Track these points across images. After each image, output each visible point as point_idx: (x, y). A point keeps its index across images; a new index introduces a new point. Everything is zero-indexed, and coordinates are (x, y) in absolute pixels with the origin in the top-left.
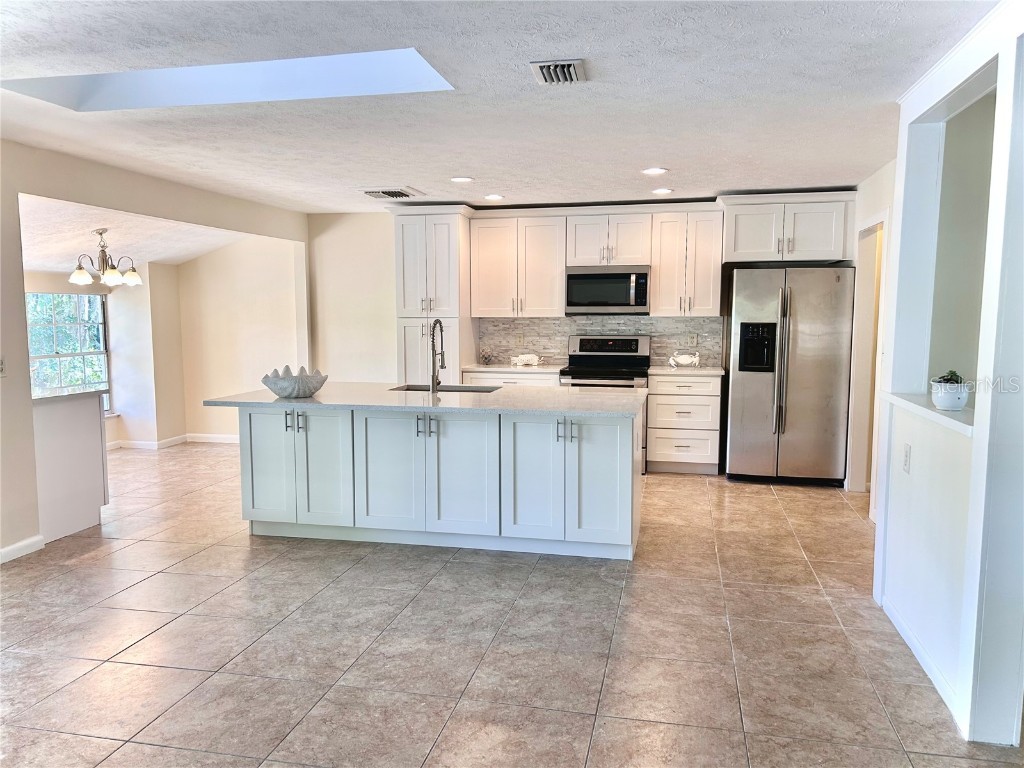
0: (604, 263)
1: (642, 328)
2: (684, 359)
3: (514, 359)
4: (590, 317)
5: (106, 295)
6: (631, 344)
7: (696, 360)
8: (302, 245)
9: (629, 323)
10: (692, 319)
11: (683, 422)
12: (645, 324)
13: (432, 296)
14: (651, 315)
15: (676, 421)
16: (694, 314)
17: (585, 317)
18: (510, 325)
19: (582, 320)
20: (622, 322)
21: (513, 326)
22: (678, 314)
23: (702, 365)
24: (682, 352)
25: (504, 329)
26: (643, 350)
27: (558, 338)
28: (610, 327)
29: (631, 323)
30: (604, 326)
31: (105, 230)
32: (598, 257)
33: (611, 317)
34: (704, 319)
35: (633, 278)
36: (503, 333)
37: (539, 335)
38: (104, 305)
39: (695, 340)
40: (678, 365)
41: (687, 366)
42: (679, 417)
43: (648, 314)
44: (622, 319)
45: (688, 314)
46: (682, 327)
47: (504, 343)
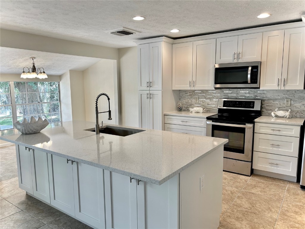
0: (235, 61)
1: (258, 95)
2: (281, 113)
3: (191, 109)
4: (231, 89)
5: (59, 82)
6: (250, 104)
7: (287, 114)
8: (116, 61)
9: (251, 92)
10: (288, 91)
11: (275, 150)
12: (260, 93)
13: (151, 81)
14: (261, 89)
15: (270, 149)
16: (287, 88)
17: (228, 89)
18: (192, 93)
19: (226, 91)
20: (247, 92)
21: (194, 94)
22: (276, 88)
23: (291, 117)
24: (280, 109)
25: (190, 95)
26: (257, 107)
27: (215, 100)
28: (241, 94)
29: (253, 93)
30: (237, 94)
31: (35, 58)
32: (232, 58)
33: (242, 89)
34: (296, 91)
35: (250, 68)
36: (189, 97)
37: (205, 98)
38: (59, 85)
39: (289, 102)
40: (277, 116)
41: (283, 117)
42: (273, 147)
43: (259, 88)
44: (247, 91)
45: (283, 88)
46: (282, 95)
47: (190, 101)
